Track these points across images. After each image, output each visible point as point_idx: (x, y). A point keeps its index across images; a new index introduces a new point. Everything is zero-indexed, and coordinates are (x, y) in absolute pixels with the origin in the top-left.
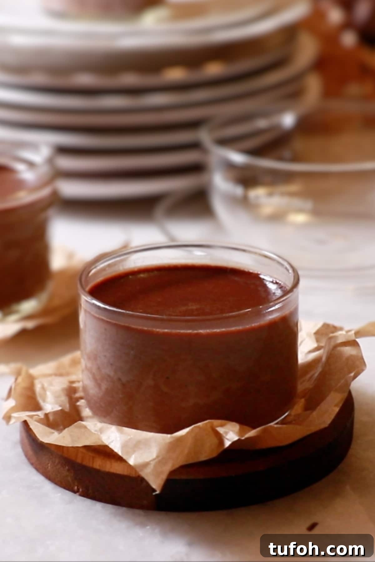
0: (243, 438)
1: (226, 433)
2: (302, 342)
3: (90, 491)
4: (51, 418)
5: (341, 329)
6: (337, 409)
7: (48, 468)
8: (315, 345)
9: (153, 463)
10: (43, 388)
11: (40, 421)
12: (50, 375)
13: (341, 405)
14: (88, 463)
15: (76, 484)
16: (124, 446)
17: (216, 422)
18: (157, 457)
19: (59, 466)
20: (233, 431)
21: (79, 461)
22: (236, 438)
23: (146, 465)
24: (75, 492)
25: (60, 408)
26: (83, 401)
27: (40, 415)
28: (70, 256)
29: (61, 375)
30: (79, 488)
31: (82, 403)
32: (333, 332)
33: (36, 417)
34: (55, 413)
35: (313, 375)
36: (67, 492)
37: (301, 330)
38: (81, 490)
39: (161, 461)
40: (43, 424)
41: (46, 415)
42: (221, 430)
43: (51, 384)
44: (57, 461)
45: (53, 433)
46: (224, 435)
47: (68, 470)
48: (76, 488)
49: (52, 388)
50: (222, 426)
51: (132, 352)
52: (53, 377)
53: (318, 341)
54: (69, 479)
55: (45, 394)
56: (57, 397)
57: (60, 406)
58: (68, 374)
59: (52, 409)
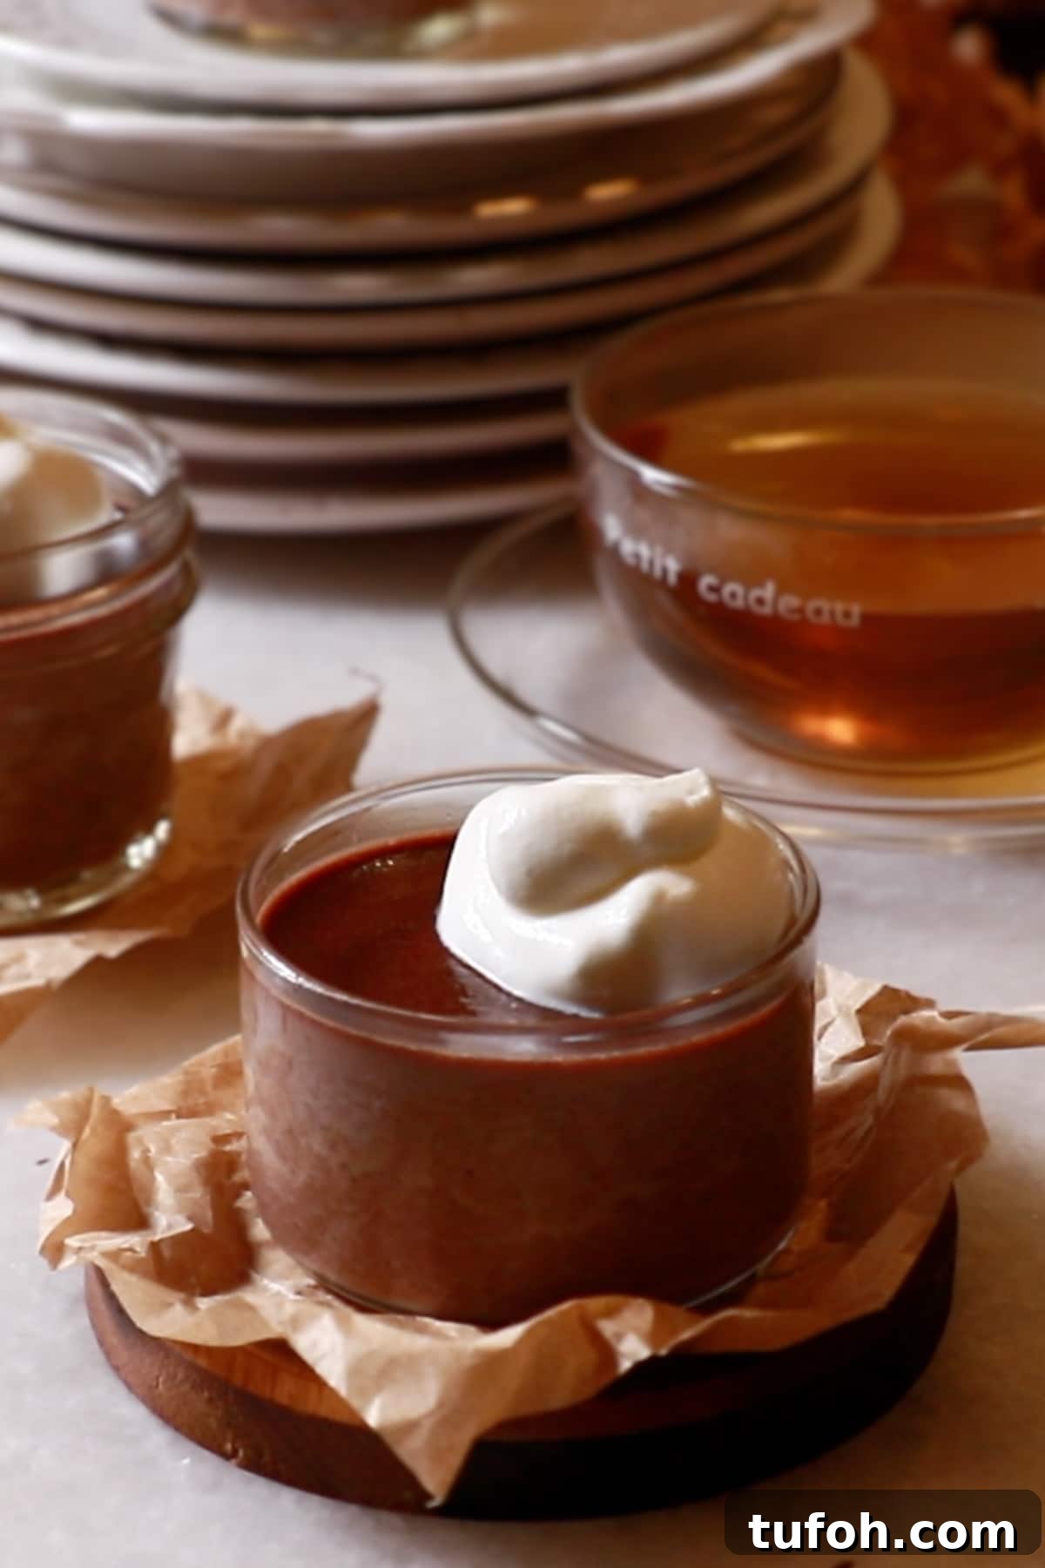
0: (663, 1352)
1: (620, 1336)
2: (825, 1028)
3: (267, 1458)
4: (167, 1252)
5: (930, 1004)
6: (909, 1260)
7: (157, 1386)
8: (857, 1042)
9: (427, 1425)
10: (146, 1161)
11: (134, 1267)
12: (165, 1115)
13: (920, 1246)
14: (260, 1387)
15: (229, 1435)
16: (355, 1371)
17: (595, 1304)
18: (441, 1404)
19: (186, 1387)
20: (636, 1330)
21: (238, 1379)
22: (644, 1352)
23: (409, 1427)
24: (227, 1457)
25: (189, 1226)
26: (249, 1194)
27: (138, 1249)
28: (224, 719)
29: (192, 1113)
30: (237, 1445)
31: (247, 1200)
32: (907, 1012)
33: (129, 1254)
34: (179, 1240)
35: (853, 1130)
36: (206, 1454)
37: (824, 994)
38: (241, 1453)
39: (447, 1417)
40: (145, 1274)
41: (154, 1247)
42: (607, 1327)
43: (167, 1149)
44: (180, 1376)
45: (170, 1305)
46: (613, 1341)
47: (210, 1400)
48: (229, 1447)
49: (169, 1159)
50: (610, 1313)
51: (377, 1104)
52: (174, 1122)
53: (866, 1032)
54: (213, 1423)
55: (153, 1179)
56: (180, 1190)
57: (190, 1219)
58: (210, 1110)
59: (170, 1227)
